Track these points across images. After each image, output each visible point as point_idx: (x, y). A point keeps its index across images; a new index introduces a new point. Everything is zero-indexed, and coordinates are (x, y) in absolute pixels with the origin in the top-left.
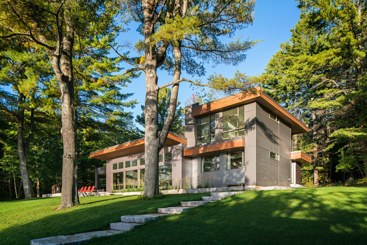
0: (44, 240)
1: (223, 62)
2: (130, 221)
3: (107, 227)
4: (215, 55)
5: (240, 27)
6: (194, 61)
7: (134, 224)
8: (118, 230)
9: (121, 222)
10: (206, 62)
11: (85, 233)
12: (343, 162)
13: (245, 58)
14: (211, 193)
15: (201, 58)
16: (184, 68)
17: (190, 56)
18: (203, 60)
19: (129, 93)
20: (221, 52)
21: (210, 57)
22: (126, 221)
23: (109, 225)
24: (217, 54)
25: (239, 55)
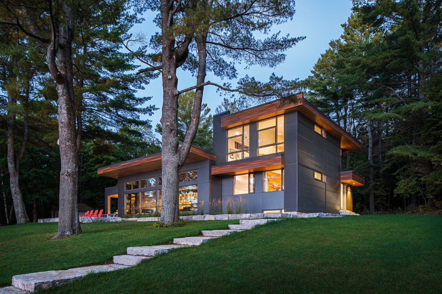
0: (29, 276)
1: (257, 63)
2: (137, 254)
3: (110, 261)
4: (248, 54)
5: (277, 22)
6: (223, 60)
7: (142, 257)
8: (123, 264)
9: (127, 254)
10: (238, 62)
11: (82, 268)
12: (402, 185)
13: (284, 58)
14: (240, 221)
15: (231, 57)
16: (211, 69)
17: (218, 55)
18: (233, 59)
19: (146, 97)
20: (255, 50)
21: (242, 56)
22: (133, 253)
23: (112, 258)
24: (250, 53)
25: (277, 55)
